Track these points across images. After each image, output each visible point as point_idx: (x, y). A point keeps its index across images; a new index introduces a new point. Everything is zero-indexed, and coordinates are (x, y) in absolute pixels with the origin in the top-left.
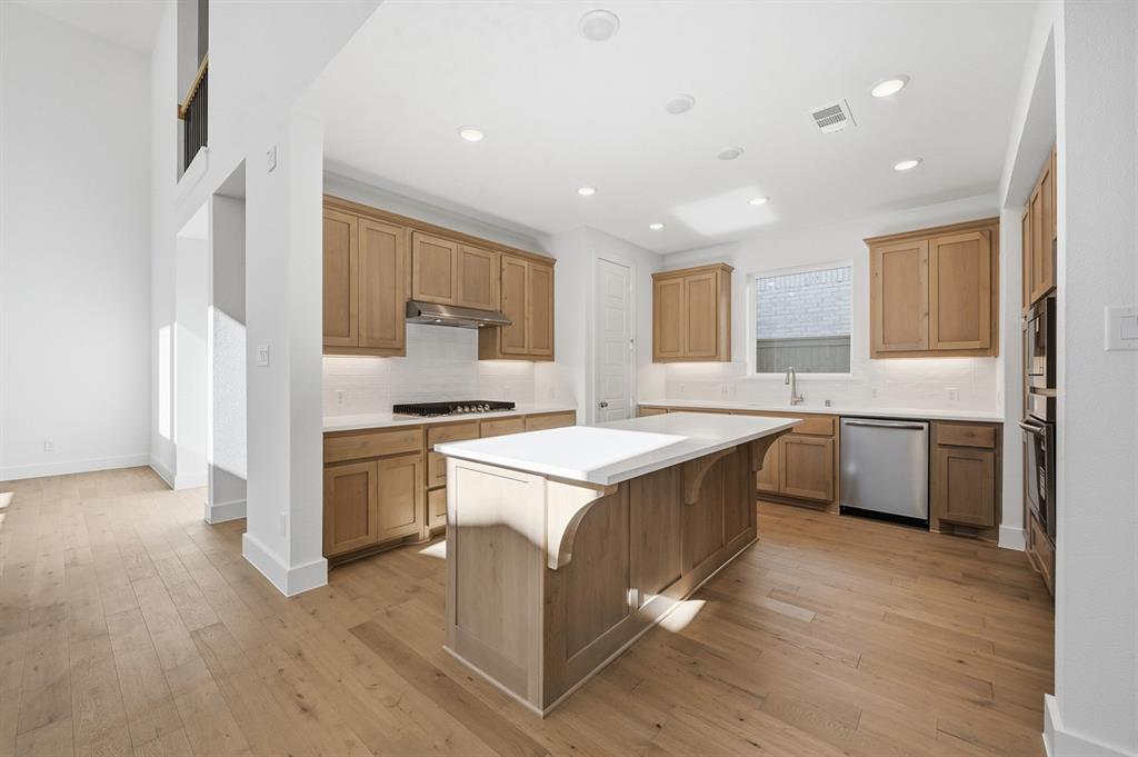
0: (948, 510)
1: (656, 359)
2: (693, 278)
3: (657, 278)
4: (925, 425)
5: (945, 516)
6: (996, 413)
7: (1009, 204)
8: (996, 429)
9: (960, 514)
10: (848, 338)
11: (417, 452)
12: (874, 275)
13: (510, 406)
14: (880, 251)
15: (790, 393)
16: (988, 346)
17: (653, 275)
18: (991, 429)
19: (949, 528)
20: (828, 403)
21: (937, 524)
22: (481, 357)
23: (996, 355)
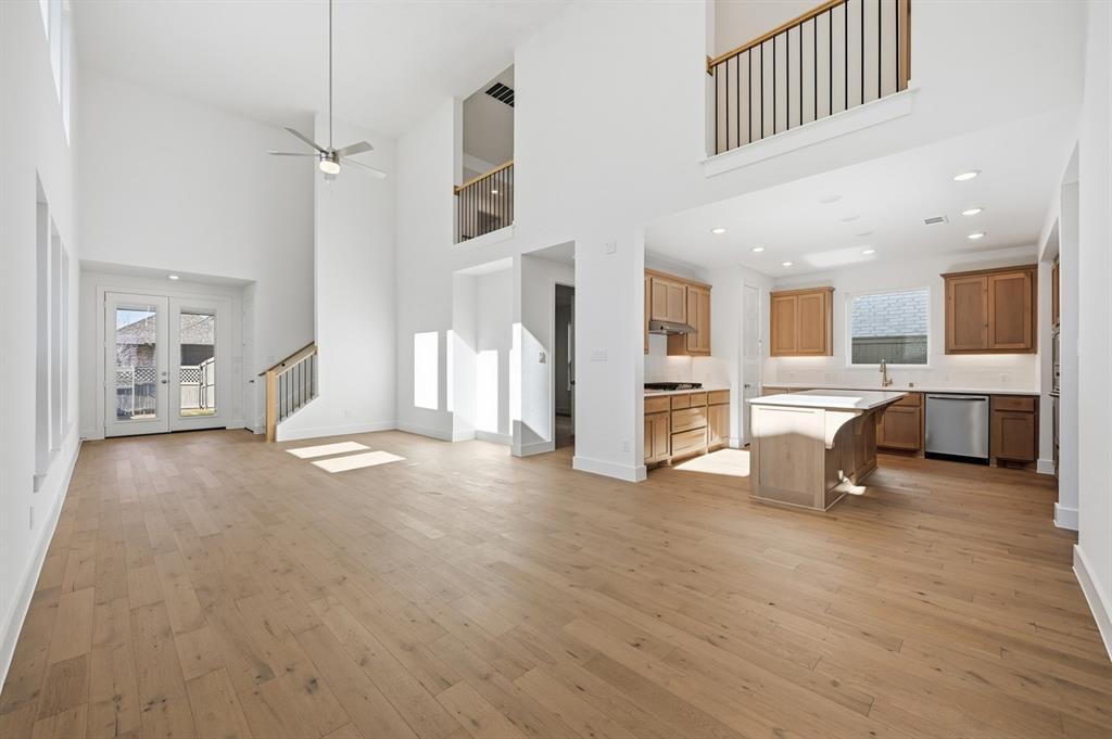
0: (1003, 450)
1: (773, 354)
2: (804, 297)
3: (774, 296)
4: (987, 398)
5: (1001, 456)
6: (1036, 390)
7: (1044, 259)
8: (1035, 399)
9: (1011, 455)
10: (926, 337)
11: (666, 412)
12: (948, 298)
13: (698, 386)
14: (953, 283)
15: (881, 378)
16: (1029, 346)
17: (771, 294)
18: (1032, 399)
19: (1003, 463)
20: (911, 385)
21: (995, 461)
22: (668, 354)
23: (1036, 352)
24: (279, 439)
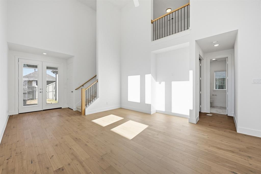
24: (87, 114)
